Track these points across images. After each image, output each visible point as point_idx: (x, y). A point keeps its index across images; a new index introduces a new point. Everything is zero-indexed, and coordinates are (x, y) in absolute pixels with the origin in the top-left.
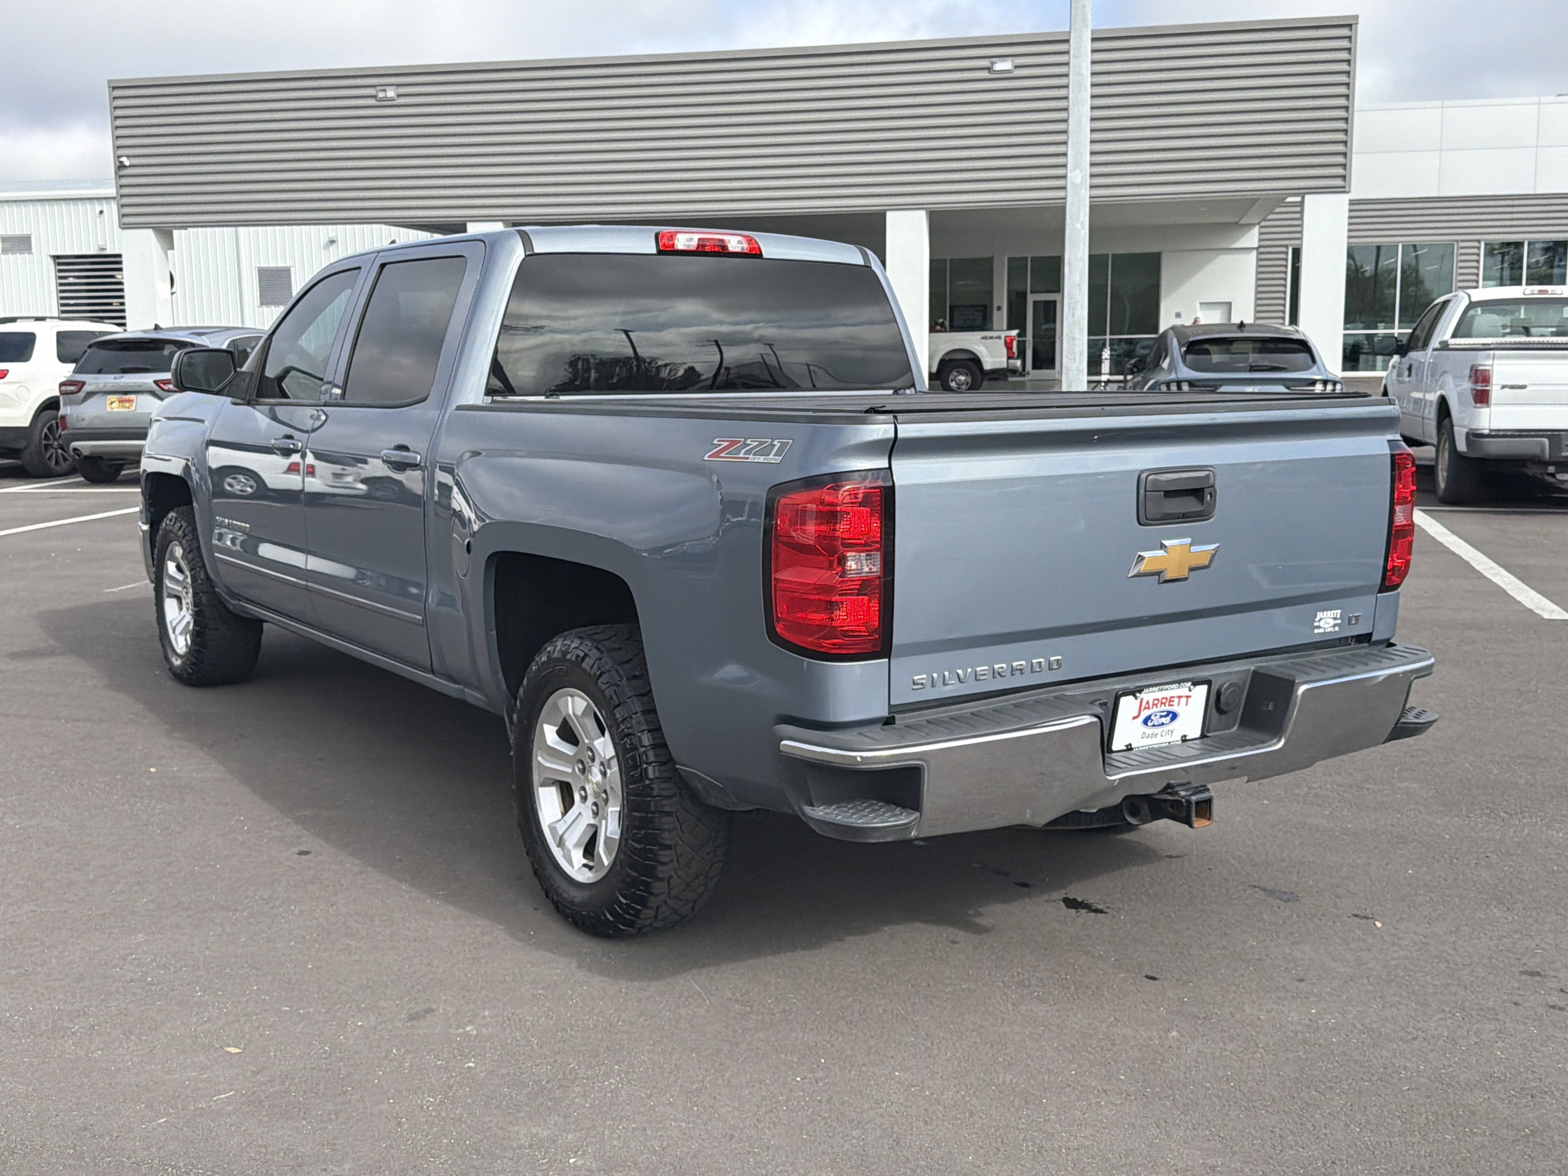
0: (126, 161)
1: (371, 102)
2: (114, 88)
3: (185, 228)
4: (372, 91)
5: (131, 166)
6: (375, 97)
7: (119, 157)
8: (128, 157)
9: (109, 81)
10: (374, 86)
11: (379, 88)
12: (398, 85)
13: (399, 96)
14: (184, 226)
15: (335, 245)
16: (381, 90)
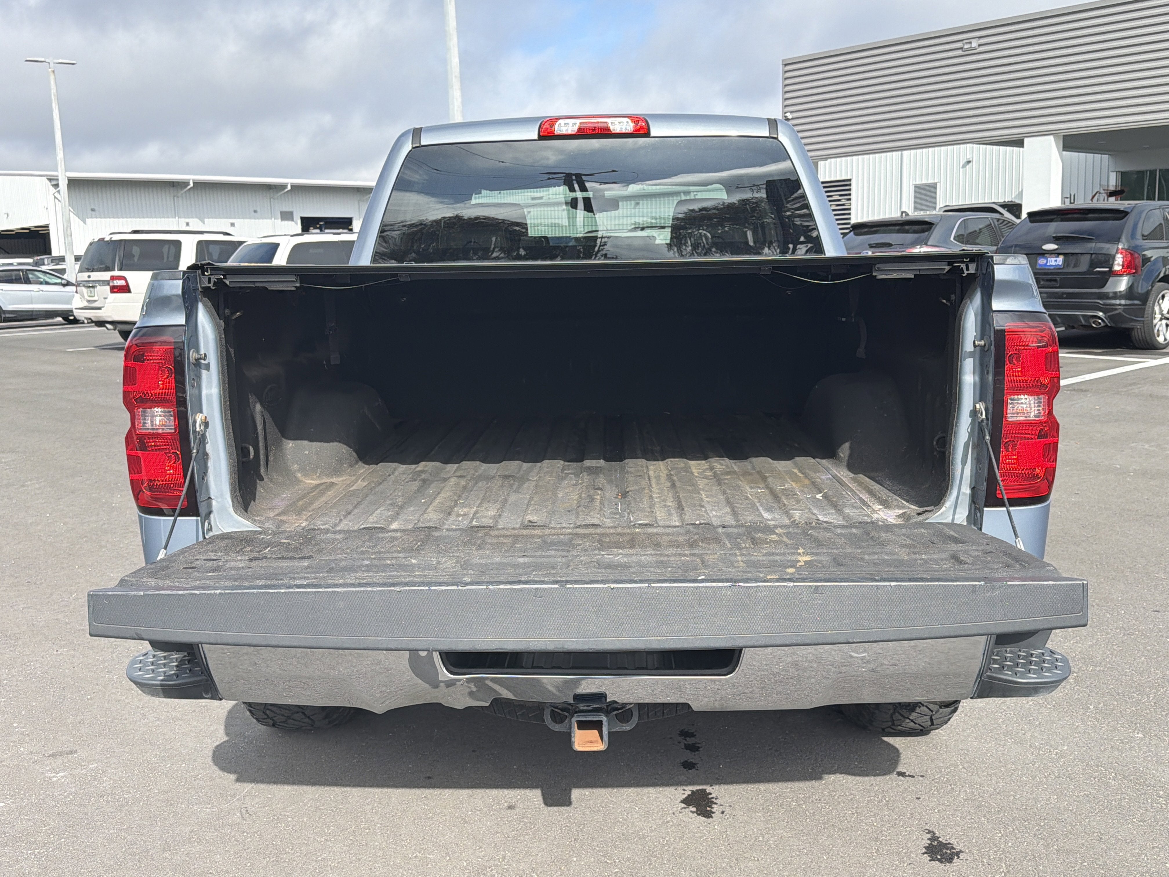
0: (789, 116)
1: (960, 52)
2: (786, 65)
3: (826, 159)
4: (959, 45)
5: (793, 119)
6: (961, 48)
7: (786, 113)
8: (791, 112)
9: (783, 61)
10: (962, 40)
11: (965, 41)
12: (980, 37)
13: (979, 45)
14: (825, 158)
15: (971, 164)
16: (966, 43)
